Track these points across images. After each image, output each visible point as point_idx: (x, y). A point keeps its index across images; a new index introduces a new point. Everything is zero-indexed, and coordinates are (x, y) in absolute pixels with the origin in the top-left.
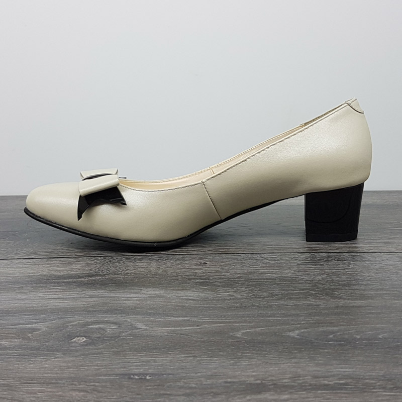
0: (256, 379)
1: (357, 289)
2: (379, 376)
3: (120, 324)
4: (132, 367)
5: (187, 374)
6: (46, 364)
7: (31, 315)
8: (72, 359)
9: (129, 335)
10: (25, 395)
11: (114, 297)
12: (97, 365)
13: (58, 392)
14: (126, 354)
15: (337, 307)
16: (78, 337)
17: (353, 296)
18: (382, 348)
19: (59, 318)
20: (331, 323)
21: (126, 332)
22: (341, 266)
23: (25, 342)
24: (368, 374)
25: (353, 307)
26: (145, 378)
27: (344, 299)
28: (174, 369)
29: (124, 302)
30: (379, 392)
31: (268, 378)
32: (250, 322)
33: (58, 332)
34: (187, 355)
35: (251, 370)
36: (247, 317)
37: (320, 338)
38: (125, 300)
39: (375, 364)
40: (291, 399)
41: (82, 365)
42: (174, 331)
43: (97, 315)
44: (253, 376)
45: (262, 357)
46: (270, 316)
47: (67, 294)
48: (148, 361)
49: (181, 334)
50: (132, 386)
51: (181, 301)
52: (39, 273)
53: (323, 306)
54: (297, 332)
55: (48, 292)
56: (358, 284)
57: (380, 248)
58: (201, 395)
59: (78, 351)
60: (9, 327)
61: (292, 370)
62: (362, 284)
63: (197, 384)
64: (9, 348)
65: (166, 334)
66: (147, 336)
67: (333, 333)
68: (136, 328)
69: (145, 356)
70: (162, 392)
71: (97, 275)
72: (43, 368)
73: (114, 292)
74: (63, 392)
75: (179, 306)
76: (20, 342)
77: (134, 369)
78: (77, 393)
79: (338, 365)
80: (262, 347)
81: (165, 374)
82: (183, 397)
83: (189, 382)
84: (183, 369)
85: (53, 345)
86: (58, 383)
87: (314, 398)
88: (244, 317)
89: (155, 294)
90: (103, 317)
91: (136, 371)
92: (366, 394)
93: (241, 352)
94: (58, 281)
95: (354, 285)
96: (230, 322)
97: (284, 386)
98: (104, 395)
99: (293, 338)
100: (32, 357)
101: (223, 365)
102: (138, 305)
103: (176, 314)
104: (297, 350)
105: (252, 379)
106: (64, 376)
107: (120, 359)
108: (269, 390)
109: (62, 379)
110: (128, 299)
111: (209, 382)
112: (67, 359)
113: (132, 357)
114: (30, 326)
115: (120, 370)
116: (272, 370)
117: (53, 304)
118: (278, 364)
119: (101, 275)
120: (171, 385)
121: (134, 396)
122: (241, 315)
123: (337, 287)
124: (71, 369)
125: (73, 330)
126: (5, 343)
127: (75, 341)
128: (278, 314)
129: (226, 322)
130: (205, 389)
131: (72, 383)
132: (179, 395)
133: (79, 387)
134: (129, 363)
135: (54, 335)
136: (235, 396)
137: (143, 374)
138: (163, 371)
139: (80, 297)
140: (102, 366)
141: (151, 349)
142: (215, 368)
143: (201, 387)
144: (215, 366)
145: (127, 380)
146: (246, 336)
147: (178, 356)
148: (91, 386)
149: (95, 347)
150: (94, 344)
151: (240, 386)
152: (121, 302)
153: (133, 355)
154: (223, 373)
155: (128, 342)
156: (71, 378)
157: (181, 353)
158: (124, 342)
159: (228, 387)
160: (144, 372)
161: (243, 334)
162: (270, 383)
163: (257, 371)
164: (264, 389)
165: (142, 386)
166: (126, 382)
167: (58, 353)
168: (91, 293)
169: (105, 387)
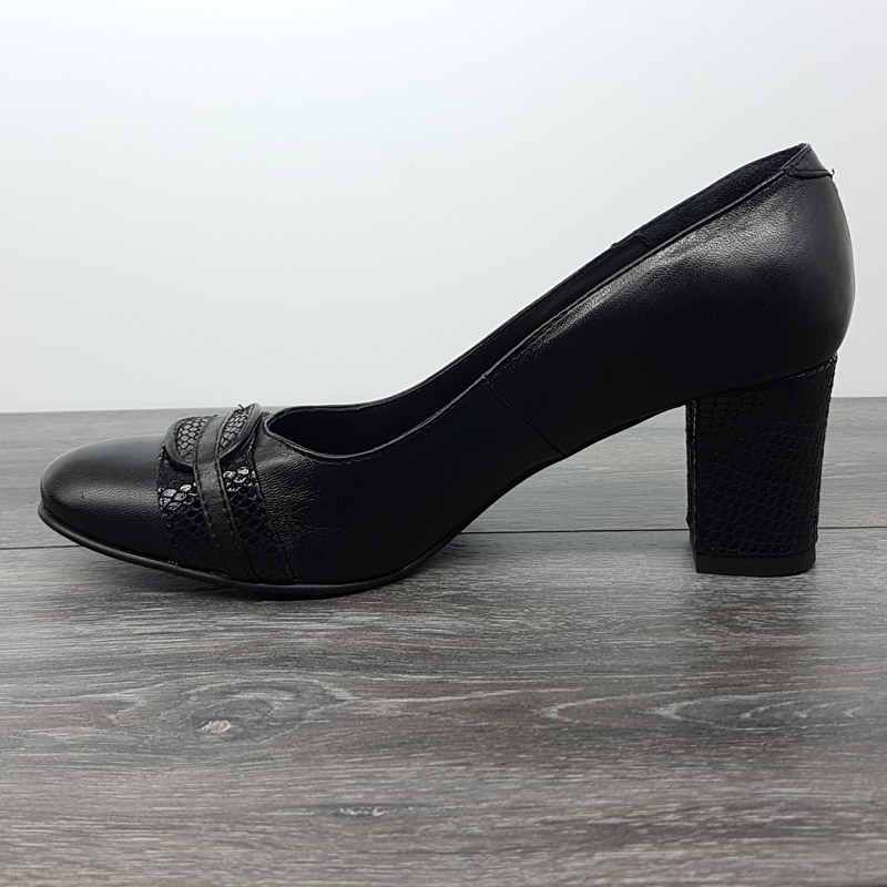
0: (607, 814)
1: (781, 610)
3: (298, 691)
4: (338, 790)
5: (458, 804)
6: (156, 783)
7: (109, 670)
8: (207, 771)
9: (321, 716)
11: (277, 630)
12: (264, 786)
13: (189, 847)
14: (323, 759)
15: (747, 650)
16: (214, 720)
17: (775, 625)
19: (170, 679)
20: (741, 685)
21: (314, 708)
23: (104, 733)
26: (370, 815)
27: (758, 632)
28: (429, 792)
29: (300, 640)
31: (632, 811)
32: (570, 685)
33: (170, 708)
34: (451, 762)
35: (593, 795)
36: (563, 674)
38: (302, 637)
40: (690, 859)
41: (231, 786)
42: (414, 705)
43: (247, 670)
44: (599, 808)
45: (609, 764)
46: (610, 671)
47: (177, 624)
48: (371, 776)
49: (431, 714)
50: (345, 833)
51: (417, 638)
53: (719, 649)
54: (674, 706)
55: (137, 619)
58: (497, 852)
59: (217, 753)
60: (66, 699)
61: (679, 792)
64: (72, 748)
65: (399, 713)
66: (360, 718)
68: (334, 700)
69: (362, 762)
70: (412, 846)
73: (275, 617)
74: (201, 848)
75: (416, 649)
76: (93, 733)
77: (343, 793)
78: (230, 849)
80: (607, 742)
81: (411, 805)
82: (458, 858)
83: (465, 823)
84: (447, 792)
85: (163, 740)
86: (188, 827)
87: (736, 854)
89: (362, 623)
90: (262, 675)
91: (349, 798)
93: (564, 752)
94: (156, 594)
96: (529, 685)
97: (670, 830)
98: (289, 854)
99: (668, 720)
100: (123, 768)
101: (531, 784)
102: (329, 646)
103: (413, 668)
104: (681, 748)
105: (599, 814)
106: (198, 811)
107: (310, 770)
108: (639, 839)
109: (192, 818)
110: (307, 633)
111: (508, 822)
112: (197, 772)
113: (336, 766)
114: (109, 696)
115: (313, 796)
116: (637, 794)
117: (152, 646)
118: (645, 779)
120: (427, 830)
121: (354, 856)
122: (547, 668)
123: (738, 605)
124: (210, 795)
125: (200, 706)
126: (61, 735)
127: (209, 730)
128: (626, 666)
129: (521, 685)
130: (502, 838)
131: (216, 825)
132: (450, 854)
133: (231, 834)
134: (330, 779)
135: (162, 717)
136: (568, 853)
137: (364, 805)
138: (406, 799)
139: (207, 631)
140: (273, 786)
141: (371, 748)
142: (517, 791)
143: (493, 833)
144: (513, 786)
145: (332, 819)
146: (568, 716)
147: (432, 764)
148: (258, 832)
149: (254, 744)
150: (250, 737)
151: (577, 832)
152: (293, 641)
153: (335, 761)
154: (535, 801)
155: (321, 731)
156: (212, 815)
157: (438, 755)
158: (314, 731)
159: (547, 834)
160: (366, 801)
161: (561, 711)
162: (638, 824)
163: (605, 797)
164: (628, 837)
165: (366, 834)
166: (330, 825)
167: (176, 758)
168: (227, 621)
169: (287, 835)
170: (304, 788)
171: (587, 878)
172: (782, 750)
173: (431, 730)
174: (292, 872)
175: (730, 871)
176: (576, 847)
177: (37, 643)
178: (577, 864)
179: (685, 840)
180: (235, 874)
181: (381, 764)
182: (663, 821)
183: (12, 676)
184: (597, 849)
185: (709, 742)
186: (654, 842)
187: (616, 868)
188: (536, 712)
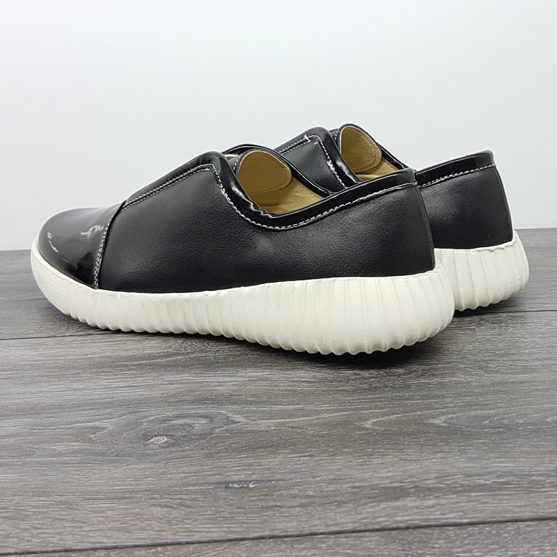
0: (392, 481)
1: (518, 360)
2: (549, 471)
3: (211, 418)
4: (229, 473)
5: (302, 478)
6: (117, 473)
7: (93, 409)
8: (149, 465)
9: (224, 432)
10: (89, 514)
11: (203, 382)
12: (184, 473)
13: (133, 509)
14: (222, 456)
15: (494, 384)
16: (156, 436)
17: (514, 369)
18: (552, 435)
19: (131, 413)
20: (486, 405)
21: (220, 427)
22: (497, 330)
23: (87, 446)
24: (535, 469)
25: (514, 382)
26: (248, 487)
27: (503, 373)
28: (285, 473)
29: (216, 388)
30: (549, 491)
31: (407, 479)
32: (382, 408)
33: (129, 430)
34: (304, 454)
35: (386, 470)
36: (378, 402)
37: (472, 425)
38: (218, 386)
39: (544, 456)
40: (438, 505)
41: (163, 473)
42: (283, 423)
43: (180, 407)
44: (387, 478)
45: (398, 452)
46: (407, 399)
47: (139, 381)
48: (251, 465)
49: (293, 428)
50: (231, 497)
51: (291, 384)
52: (100, 353)
53: (476, 384)
54: (443, 418)
55: (112, 379)
56: (520, 353)
57: (547, 305)
58: (322, 505)
59: (156, 455)
60: (64, 426)
61: (438, 467)
62: (524, 353)
63: (316, 491)
64: (66, 454)
65: (273, 428)
66: (248, 432)
67: (489, 417)
68: (234, 422)
69: (246, 457)
70: (270, 504)
71: (178, 354)
72: (112, 478)
73: (202, 375)
74: (141, 509)
75: (289, 390)
76: (80, 445)
77: (232, 475)
78: (159, 509)
79: (498, 458)
80: (399, 440)
81: (273, 480)
82: (298, 509)
83: (306, 489)
84: (297, 472)
85: (123, 448)
86: (134, 498)
87: (467, 502)
88: (374, 402)
89: (257, 377)
90: (189, 409)
91: (236, 478)
92: (532, 495)
93: (371, 447)
94: (127, 363)
95: (513, 354)
96: (356, 409)
97: (428, 489)
98: (194, 510)
99: (439, 426)
100: (97, 465)
101: (349, 466)
102: (234, 391)
103: (285, 402)
104: (443, 442)
105: (388, 481)
106: (141, 488)
107: (213, 463)
108: (409, 495)
109: (137, 492)
110: (221, 384)
111: (331, 488)
112: (143, 466)
113: (230, 460)
114: (91, 424)
115: (214, 477)
116: (412, 469)
117: (122, 394)
118: (419, 460)
119: (183, 354)
120: (281, 494)
121: (234, 510)
122: (369, 399)
123: (493, 358)
124: (150, 479)
125: (149, 428)
126: (59, 447)
127: (153, 442)
128: (418, 396)
129: (351, 409)
130: (326, 497)
131: (152, 496)
132: (293, 507)
133: (160, 501)
134: (226, 467)
135: (124, 435)
136: (365, 504)
137: (244, 481)
138: (271, 477)
139: (157, 384)
140: (190, 473)
141: (254, 449)
142: (339, 470)
143: (321, 495)
144: (338, 467)
145: (224, 490)
146: (378, 426)
147: (290, 456)
148: (177, 499)
149: (180, 449)
150: (178, 445)
151: (372, 492)
152: (212, 388)
153: (230, 457)
154: (349, 475)
155: (223, 440)
156: (149, 490)
157: (294, 451)
158: (219, 440)
159: (356, 493)
160: (246, 479)
161: (373, 423)
162: (410, 486)
163: (392, 471)
164: (403, 493)
165: (244, 498)
166: (223, 493)
167: (131, 459)
168: (171, 378)
169: (194, 500)
170: (209, 473)
171: (375, 518)
172: (504, 441)
173: (292, 437)
174: (196, 520)
175: (461, 511)
176: (371, 501)
177: (48, 395)
178: (369, 510)
179: (437, 495)
180: (160, 523)
181: (258, 458)
182: (425, 484)
183: (31, 414)
184: (382, 501)
185: (460, 438)
186: (418, 496)
187: (392, 511)
188: (358, 424)
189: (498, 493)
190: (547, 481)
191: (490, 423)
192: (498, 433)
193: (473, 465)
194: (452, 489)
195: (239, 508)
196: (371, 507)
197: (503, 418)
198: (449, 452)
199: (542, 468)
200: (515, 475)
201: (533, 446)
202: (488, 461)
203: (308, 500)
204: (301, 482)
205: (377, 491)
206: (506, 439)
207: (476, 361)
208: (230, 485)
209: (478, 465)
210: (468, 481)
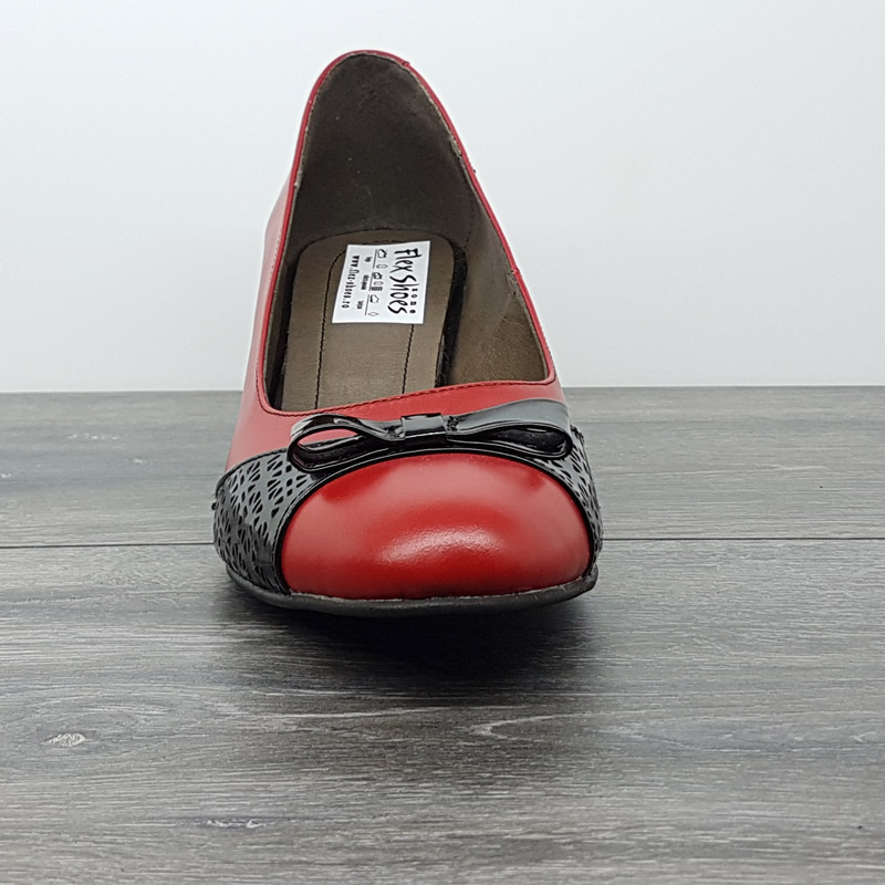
0: (530, 830)
2: (848, 827)
3: (172, 705)
4: (208, 803)
5: (350, 817)
8: (51, 783)
9: (197, 731)
11: (154, 643)
13: (21, 856)
16: (64, 733)
21: (190, 723)
24: (820, 822)
26: (243, 827)
28: (317, 806)
29: (181, 654)
30: (846, 863)
31: (560, 828)
33: (10, 721)
34: (355, 776)
35: (517, 811)
36: (507, 691)
37: (697, 741)
38: (183, 650)
39: (841, 800)
40: (618, 876)
41: (79, 797)
42: (314, 722)
43: (111, 684)
44: (519, 824)
45: (543, 781)
46: (567, 689)
47: (28, 635)
48: (250, 790)
49: (335, 729)
50: (210, 844)
51: (331, 652)
54: (638, 725)
58: (390, 864)
59: (65, 766)
61: (622, 811)
62: (817, 616)
63: (377, 840)
65: (294, 728)
66: (244, 732)
67: (733, 728)
68: (217, 715)
69: (241, 776)
70: (287, 858)
71: (104, 591)
73: (152, 630)
74: (35, 857)
75: (326, 664)
77: (213, 806)
78: (71, 858)
79: (743, 800)
81: (294, 818)
82: (341, 869)
83: (357, 836)
84: (341, 806)
86: (22, 837)
87: (677, 873)
88: (499, 692)
89: (263, 637)
90: (127, 688)
91: (220, 811)
92: (812, 867)
93: (490, 769)
94: (3, 602)
95: (793, 617)
96: (461, 702)
97: (601, 847)
98: (140, 863)
99: (628, 740)
101: (444, 799)
102: (217, 660)
103: (319, 683)
104: (636, 767)
105: (520, 830)
106: (35, 822)
107: (175, 784)
108: (564, 855)
109: (28, 828)
111: (408, 835)
112: (39, 784)
113: (208, 780)
115: (177, 808)
116: (571, 811)
118: (585, 797)
119: (114, 591)
120: (309, 842)
121: (216, 866)
124: (52, 806)
125: (49, 719)
127: (57, 743)
129: (452, 702)
130: (397, 851)
131: (57, 836)
132: (333, 865)
133: (74, 844)
134: (201, 792)
136: (473, 866)
137: (237, 818)
138: (288, 812)
139: (64, 643)
140: (130, 799)
141: (255, 763)
142: (424, 806)
143: (386, 846)
144: (422, 801)
145: (196, 830)
146: (503, 734)
147: (326, 778)
148: (105, 842)
149: (110, 757)
150: (107, 749)
151: (489, 846)
152: (173, 654)
153: (209, 774)
154: (444, 817)
155: (195, 746)
156: (52, 826)
157: (335, 771)
158: (186, 745)
159: (456, 848)
160: (239, 814)
161: (495, 729)
162: (564, 841)
163: (531, 813)
164: (550, 852)
165: (235, 845)
166: (194, 836)
168: (91, 632)
169: (140, 845)
170: (167, 800)
172: (761, 772)
173: (331, 745)
174: (141, 880)
178: (482, 877)
179: (618, 858)
181: (264, 778)
182: (596, 839)
184: (509, 863)
185: (673, 763)
186: (581, 859)
188: (465, 729)
189: (742, 860)
190: (844, 845)
191: (734, 737)
192: (750, 756)
193: (693, 810)
194: (649, 850)
195: (227, 863)
196: (484, 872)
197: (762, 731)
198: (647, 785)
199: (836, 822)
200: (779, 831)
201: (820, 783)
202: (726, 805)
203: (361, 855)
204: (349, 823)
205: (498, 846)
206: (765, 769)
207: (713, 627)
208: (210, 822)
209: (705, 811)
210: (683, 837)
